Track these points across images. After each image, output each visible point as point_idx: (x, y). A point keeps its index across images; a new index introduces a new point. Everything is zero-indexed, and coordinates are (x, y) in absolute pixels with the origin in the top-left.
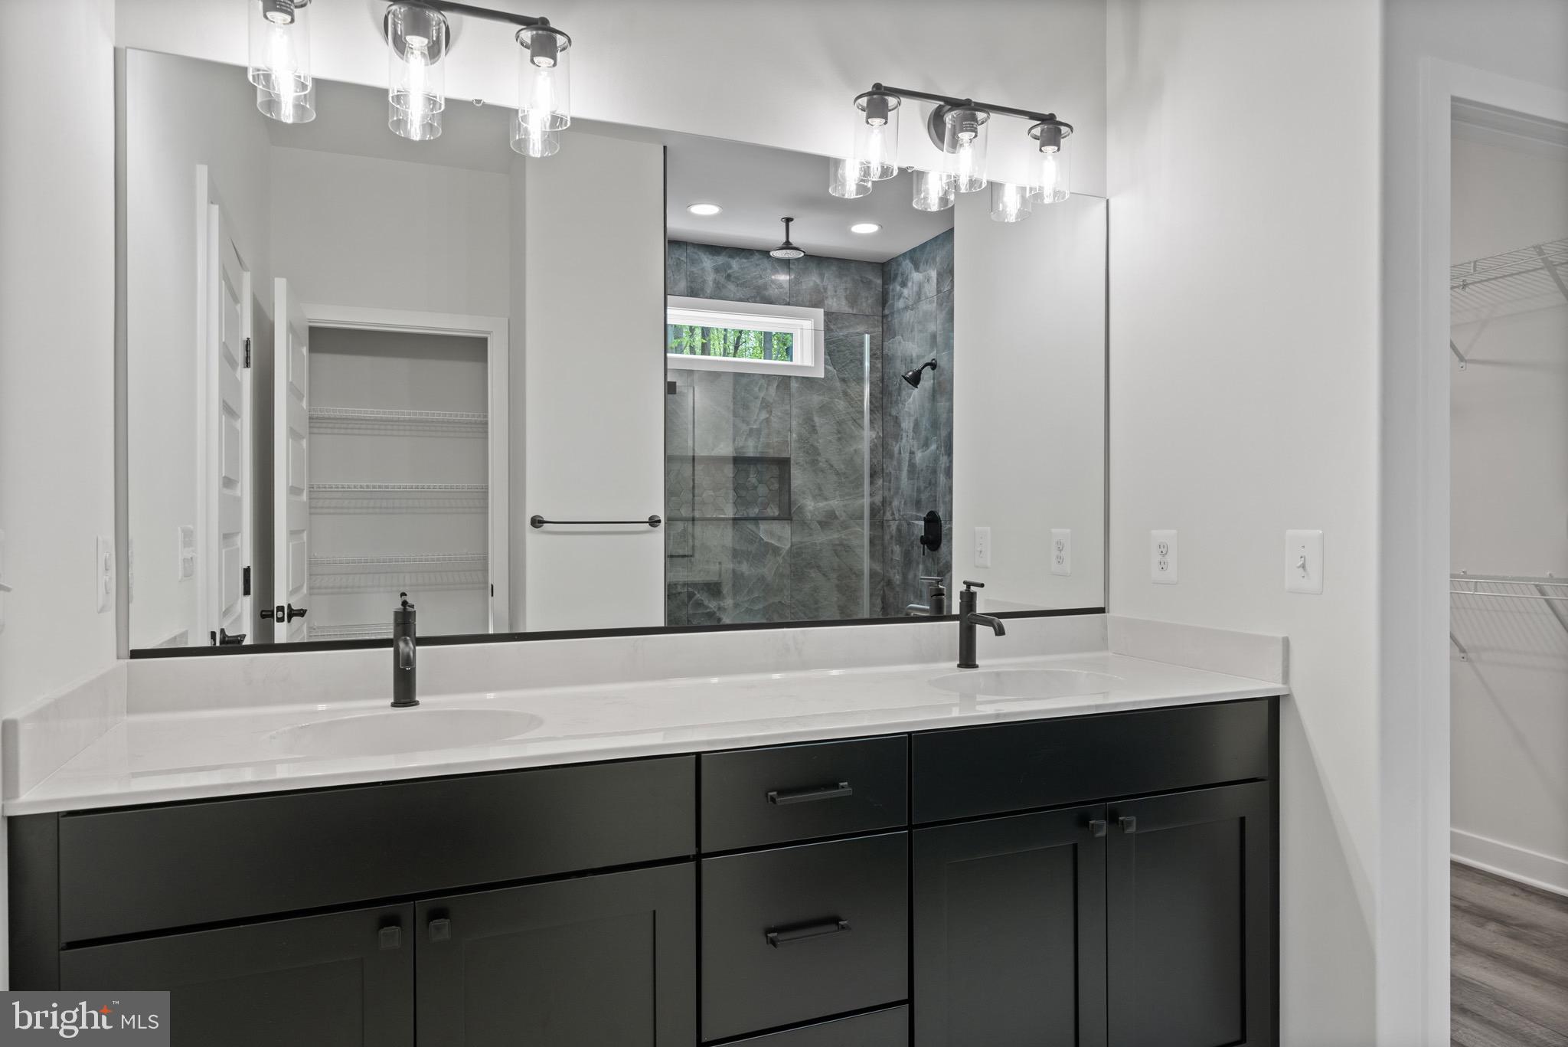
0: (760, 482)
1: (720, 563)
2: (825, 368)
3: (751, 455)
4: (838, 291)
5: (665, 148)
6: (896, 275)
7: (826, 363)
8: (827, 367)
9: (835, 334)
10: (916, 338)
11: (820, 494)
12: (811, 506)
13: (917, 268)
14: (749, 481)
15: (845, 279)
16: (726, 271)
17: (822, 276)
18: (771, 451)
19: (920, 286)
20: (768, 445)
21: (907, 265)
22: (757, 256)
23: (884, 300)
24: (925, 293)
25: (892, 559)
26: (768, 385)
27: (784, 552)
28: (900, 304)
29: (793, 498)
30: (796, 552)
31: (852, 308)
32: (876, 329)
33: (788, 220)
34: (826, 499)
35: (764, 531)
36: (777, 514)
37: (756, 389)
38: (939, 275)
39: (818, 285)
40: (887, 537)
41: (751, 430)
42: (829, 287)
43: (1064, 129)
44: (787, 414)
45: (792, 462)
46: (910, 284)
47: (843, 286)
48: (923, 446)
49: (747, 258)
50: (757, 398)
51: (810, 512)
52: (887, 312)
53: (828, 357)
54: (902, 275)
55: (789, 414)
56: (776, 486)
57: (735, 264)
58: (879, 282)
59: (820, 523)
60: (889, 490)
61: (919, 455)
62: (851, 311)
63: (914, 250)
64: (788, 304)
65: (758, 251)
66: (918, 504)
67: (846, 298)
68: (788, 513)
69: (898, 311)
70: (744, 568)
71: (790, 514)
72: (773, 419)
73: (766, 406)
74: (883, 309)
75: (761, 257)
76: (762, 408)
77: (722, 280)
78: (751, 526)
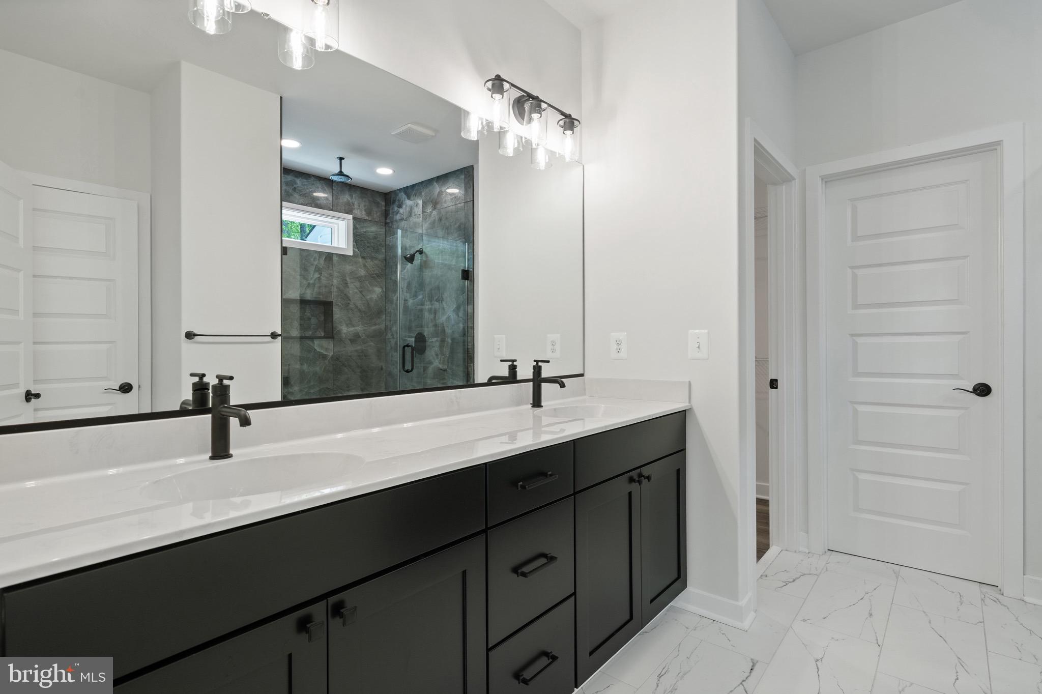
0: (312, 316)
1: (289, 365)
2: (353, 250)
3: (309, 298)
4: (361, 206)
5: (281, 97)
6: (394, 201)
7: (354, 247)
8: (355, 249)
9: (359, 230)
10: (409, 236)
11: (350, 324)
12: (345, 330)
13: (409, 198)
14: (306, 315)
15: (364, 199)
16: (293, 186)
17: (351, 196)
18: (321, 296)
19: (411, 208)
20: (319, 293)
21: (402, 196)
22: (313, 179)
23: (386, 214)
24: (415, 212)
25: (392, 360)
26: (319, 257)
27: (329, 358)
28: (398, 217)
29: (334, 325)
30: (336, 358)
31: (368, 216)
32: (382, 230)
33: (341, 159)
34: (354, 326)
35: (317, 345)
36: (323, 335)
37: (312, 260)
38: (424, 202)
39: (349, 201)
40: (388, 348)
41: (309, 284)
42: (355, 203)
43: (576, 123)
44: (331, 275)
45: (334, 304)
46: (404, 206)
47: (364, 204)
48: (414, 296)
49: (307, 179)
50: (312, 265)
51: (345, 333)
52: (388, 221)
53: (355, 244)
54: (399, 201)
55: (332, 275)
56: (322, 318)
57: (299, 182)
58: (383, 203)
59: (350, 340)
60: (390, 321)
61: (410, 302)
62: (367, 218)
63: (407, 188)
64: (332, 210)
65: (313, 176)
66: (410, 329)
67: (365, 211)
68: (331, 334)
69: (396, 221)
70: (305, 367)
71: (333, 335)
72: (323, 278)
73: (318, 270)
74: (386, 218)
75: (315, 179)
76: (315, 271)
77: (291, 191)
78: (309, 342)
